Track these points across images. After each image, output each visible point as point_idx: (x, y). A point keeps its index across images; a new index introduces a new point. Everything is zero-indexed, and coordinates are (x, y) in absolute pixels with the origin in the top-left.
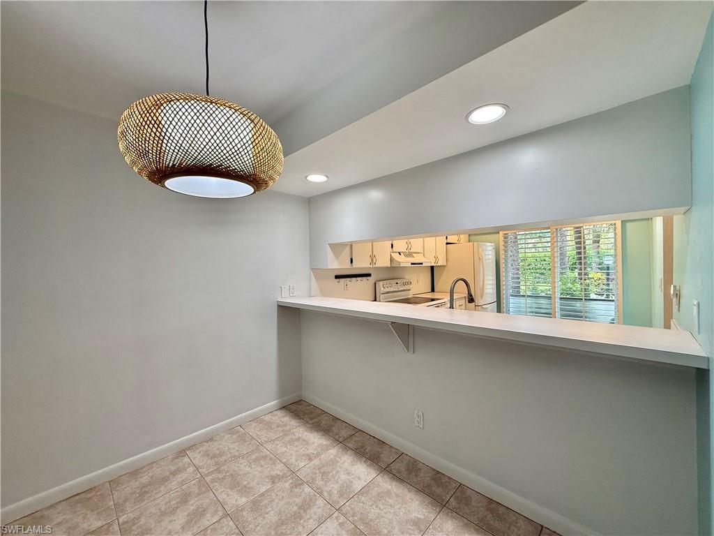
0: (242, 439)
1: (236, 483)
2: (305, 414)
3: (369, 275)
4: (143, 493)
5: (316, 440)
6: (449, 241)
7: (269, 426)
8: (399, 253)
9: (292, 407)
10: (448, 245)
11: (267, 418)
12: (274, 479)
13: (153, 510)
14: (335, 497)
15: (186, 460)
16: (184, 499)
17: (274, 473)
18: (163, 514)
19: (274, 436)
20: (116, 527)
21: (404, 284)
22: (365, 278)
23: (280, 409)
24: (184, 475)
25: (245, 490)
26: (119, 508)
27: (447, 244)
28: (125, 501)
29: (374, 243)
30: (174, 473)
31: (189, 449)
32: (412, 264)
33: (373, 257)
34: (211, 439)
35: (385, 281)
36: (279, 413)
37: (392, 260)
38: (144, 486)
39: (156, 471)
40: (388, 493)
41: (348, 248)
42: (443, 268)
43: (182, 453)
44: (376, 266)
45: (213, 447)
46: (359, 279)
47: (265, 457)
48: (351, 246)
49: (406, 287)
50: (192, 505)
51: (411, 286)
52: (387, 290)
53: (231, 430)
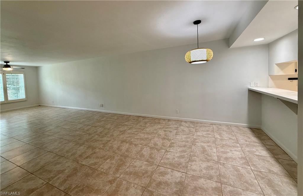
0: (229, 129)
1: (220, 134)
4: (201, 126)
11: (241, 128)
13: (201, 129)
15: (212, 126)
16: (208, 131)
17: (231, 138)
18: (203, 131)
19: (239, 132)
20: (195, 128)
23: (248, 128)
24: (210, 128)
25: (221, 136)
26: (197, 126)
30: (208, 127)
31: (214, 124)
34: (220, 125)
39: (205, 125)
43: (212, 124)
45: (220, 127)
47: (232, 134)
48: (296, 63)
50: (208, 133)
53: (227, 125)
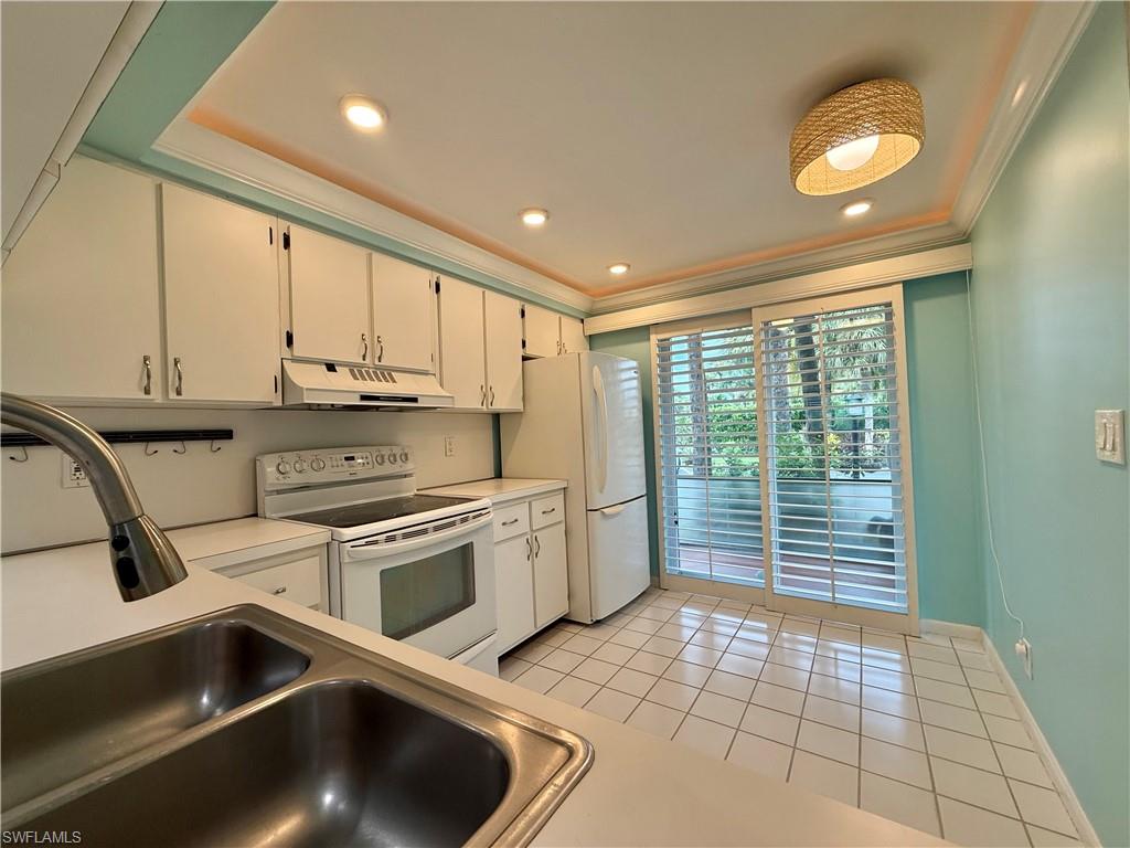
3: (225, 434)
6: (530, 350)
8: (327, 367)
10: (528, 361)
22: (198, 448)
27: (525, 359)
32: (364, 398)
37: (283, 383)
42: (517, 418)
49: (389, 470)
52: (296, 479)
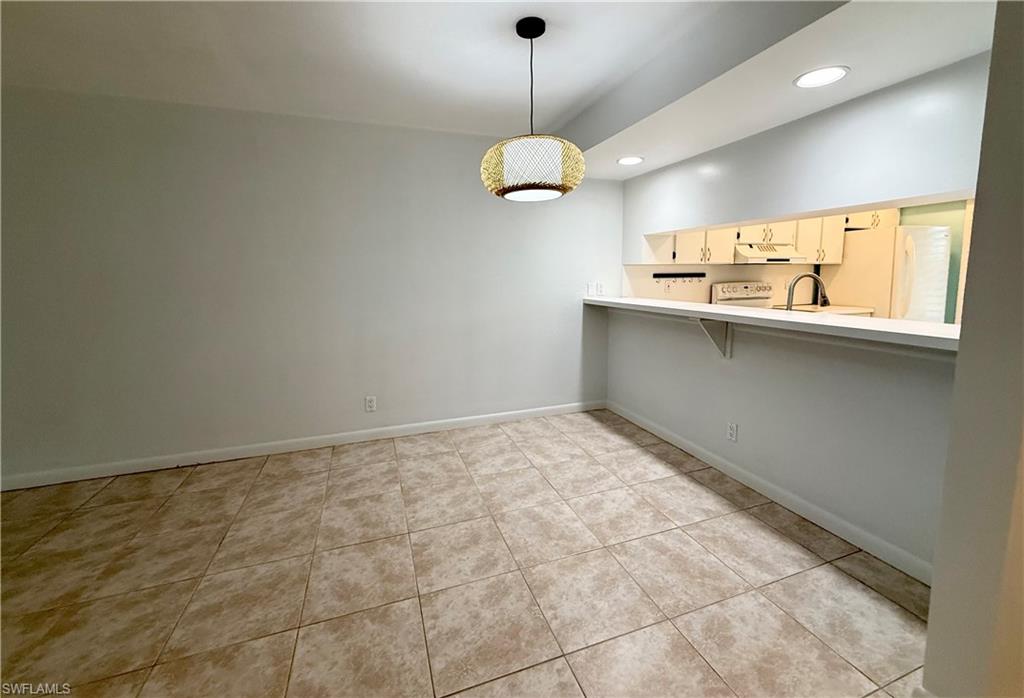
0: (546, 426)
1: (540, 452)
2: (608, 420)
3: (703, 275)
4: (471, 441)
5: (616, 440)
6: (850, 226)
7: (571, 422)
8: (751, 246)
9: (596, 412)
10: (848, 232)
11: (570, 417)
12: (573, 457)
13: (480, 452)
14: (628, 478)
15: (500, 430)
16: (501, 451)
17: (573, 453)
18: (487, 455)
19: (574, 430)
20: (457, 454)
21: (759, 289)
22: (695, 279)
23: (584, 412)
24: (500, 439)
25: (547, 457)
26: (458, 446)
27: (847, 230)
28: (461, 443)
29: (709, 232)
30: (491, 436)
31: (502, 424)
32: (768, 260)
33: (705, 252)
35: (726, 285)
36: (582, 416)
37: (736, 255)
38: (470, 438)
39: (478, 432)
40: (684, 488)
41: (671, 239)
42: (835, 268)
43: (496, 425)
44: (711, 262)
45: (522, 427)
46: (687, 279)
47: (566, 442)
48: (675, 236)
49: (761, 294)
50: (507, 456)
51: (771, 292)
52: (728, 295)
53: (536, 418)
